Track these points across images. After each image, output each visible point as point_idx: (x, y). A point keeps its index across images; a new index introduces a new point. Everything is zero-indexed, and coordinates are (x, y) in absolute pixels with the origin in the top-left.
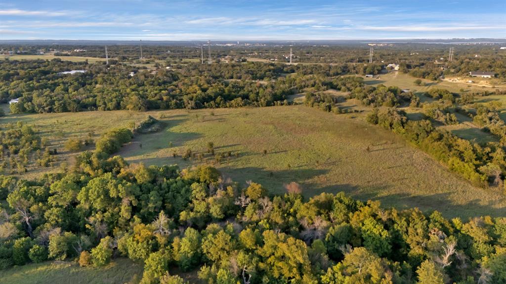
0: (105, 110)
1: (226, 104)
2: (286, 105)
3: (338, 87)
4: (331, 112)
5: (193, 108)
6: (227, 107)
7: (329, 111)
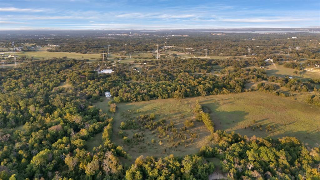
0: (162, 99)
1: (220, 92)
2: (251, 91)
3: (264, 78)
4: (280, 95)
5: (206, 96)
6: (221, 94)
7: (279, 95)
